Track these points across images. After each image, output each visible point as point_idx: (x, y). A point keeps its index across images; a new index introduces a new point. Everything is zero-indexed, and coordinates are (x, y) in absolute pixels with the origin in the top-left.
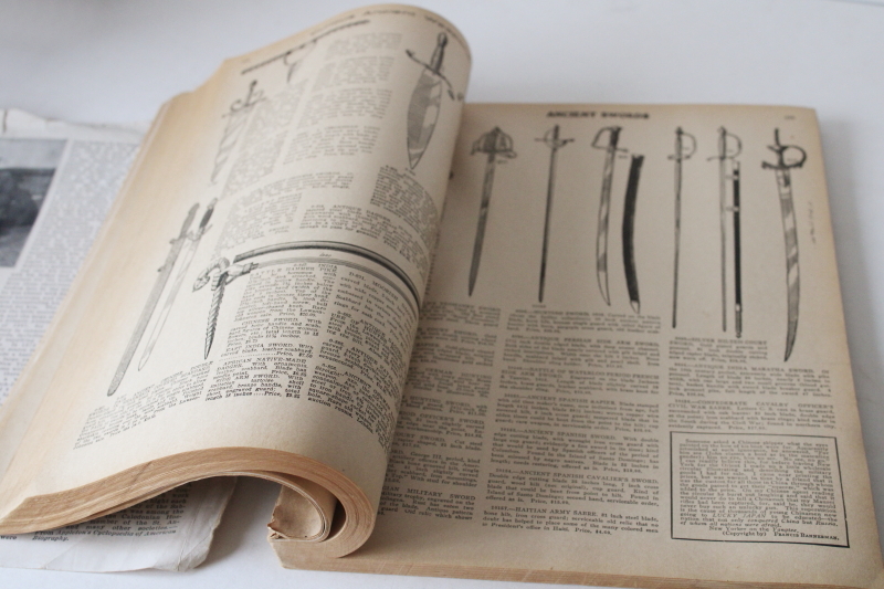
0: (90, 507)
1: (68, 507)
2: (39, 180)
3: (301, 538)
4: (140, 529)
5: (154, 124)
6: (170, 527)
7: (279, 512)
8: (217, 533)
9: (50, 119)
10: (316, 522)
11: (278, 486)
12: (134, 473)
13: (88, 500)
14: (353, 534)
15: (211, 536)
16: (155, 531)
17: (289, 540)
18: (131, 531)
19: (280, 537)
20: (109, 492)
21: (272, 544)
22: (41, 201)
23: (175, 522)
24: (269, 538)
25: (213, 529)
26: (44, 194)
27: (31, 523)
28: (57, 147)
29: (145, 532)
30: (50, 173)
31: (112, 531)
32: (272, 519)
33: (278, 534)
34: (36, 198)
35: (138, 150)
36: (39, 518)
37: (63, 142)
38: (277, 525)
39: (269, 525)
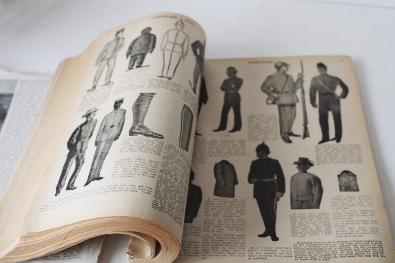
0: (44, 251)
1: (34, 251)
2: (6, 99)
3: (142, 258)
4: (64, 257)
5: (57, 71)
6: (78, 255)
7: (131, 247)
8: (100, 257)
9: (9, 70)
10: (148, 251)
11: (129, 236)
12: (65, 235)
13: (44, 247)
14: (165, 255)
15: (97, 259)
16: (72, 257)
17: (136, 259)
18: (60, 258)
19: (132, 258)
20: (53, 244)
21: (129, 261)
22: (8, 108)
23: (80, 253)
24: (127, 258)
25: (98, 255)
26: (9, 105)
27: (16, 258)
28: (13, 83)
29: (67, 258)
30: (11, 95)
31: (52, 258)
32: (128, 250)
33: (132, 257)
34: (5, 107)
35: (50, 84)
36: (20, 256)
37: (16, 81)
38: (131, 253)
39: (127, 253)
